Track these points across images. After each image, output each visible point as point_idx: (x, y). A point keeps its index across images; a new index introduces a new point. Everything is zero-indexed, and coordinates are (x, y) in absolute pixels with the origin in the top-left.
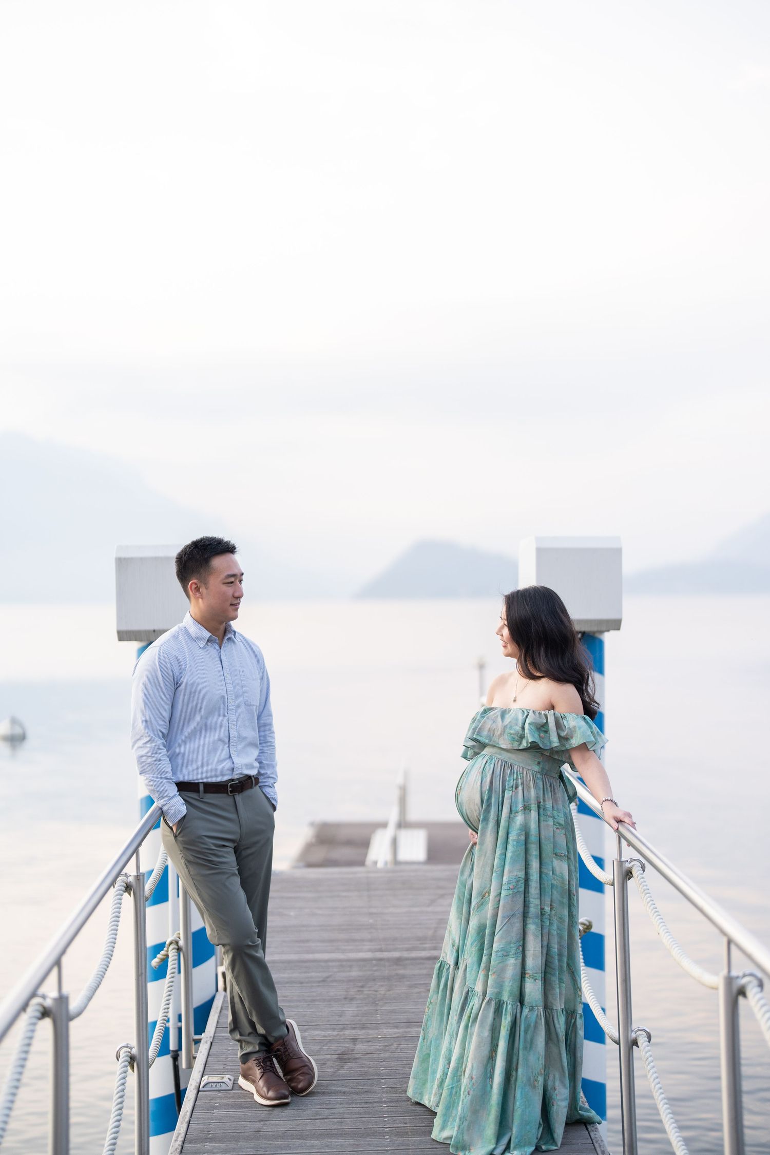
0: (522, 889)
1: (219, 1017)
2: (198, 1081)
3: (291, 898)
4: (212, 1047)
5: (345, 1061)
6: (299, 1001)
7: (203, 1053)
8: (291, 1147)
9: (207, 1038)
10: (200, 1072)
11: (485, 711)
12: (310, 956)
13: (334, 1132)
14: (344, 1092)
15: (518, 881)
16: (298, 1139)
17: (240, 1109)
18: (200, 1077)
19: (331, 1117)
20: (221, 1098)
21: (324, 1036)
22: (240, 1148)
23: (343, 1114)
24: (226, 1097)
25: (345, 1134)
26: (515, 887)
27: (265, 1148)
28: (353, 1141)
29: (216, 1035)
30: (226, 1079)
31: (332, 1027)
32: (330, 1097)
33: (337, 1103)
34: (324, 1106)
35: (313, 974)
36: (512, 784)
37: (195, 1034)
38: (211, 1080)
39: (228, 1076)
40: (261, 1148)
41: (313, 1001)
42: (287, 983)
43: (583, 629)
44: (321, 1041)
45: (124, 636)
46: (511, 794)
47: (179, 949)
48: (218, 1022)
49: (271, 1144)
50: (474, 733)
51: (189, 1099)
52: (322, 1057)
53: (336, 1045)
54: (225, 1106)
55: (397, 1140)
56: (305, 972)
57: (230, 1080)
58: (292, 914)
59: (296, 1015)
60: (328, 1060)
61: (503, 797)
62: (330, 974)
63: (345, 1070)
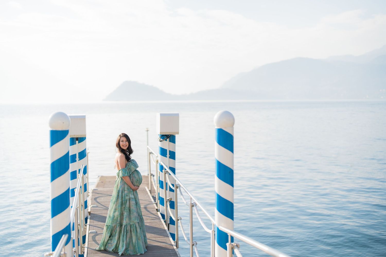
4: (90, 225)
10: (88, 231)
38: (91, 231)
43: (170, 134)
51: (87, 235)
57: (95, 231)
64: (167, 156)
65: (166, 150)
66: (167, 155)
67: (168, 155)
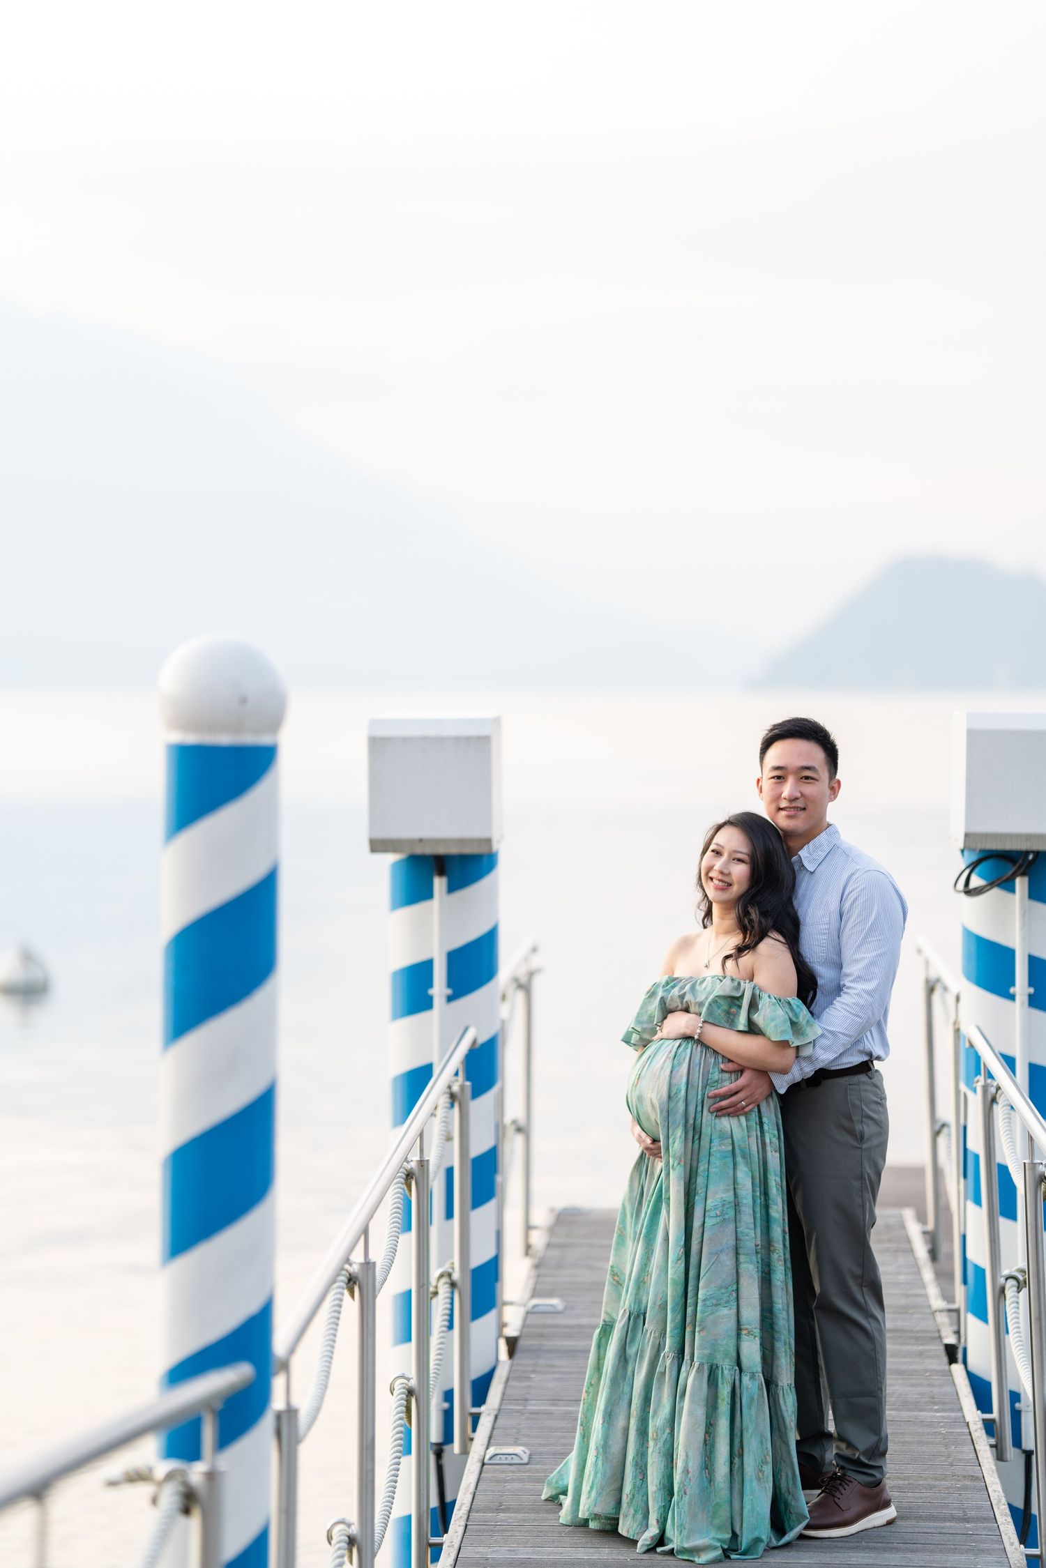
1: (503, 1388)
2: (482, 1454)
4: (497, 1421)
7: (484, 1431)
9: (490, 1410)
10: (483, 1445)
11: (667, 983)
18: (484, 1449)
20: (513, 1472)
24: (519, 1471)
26: (721, 1213)
29: (502, 1407)
30: (519, 1452)
36: (716, 1078)
37: (474, 1407)
38: (498, 1451)
39: (522, 1448)
43: (1035, 848)
45: (378, 846)
47: (453, 1285)
48: (503, 1392)
51: (471, 1471)
54: (518, 1482)
57: (525, 1453)
64: (1014, 992)
65: (1010, 953)
66: (1013, 985)
67: (1024, 988)
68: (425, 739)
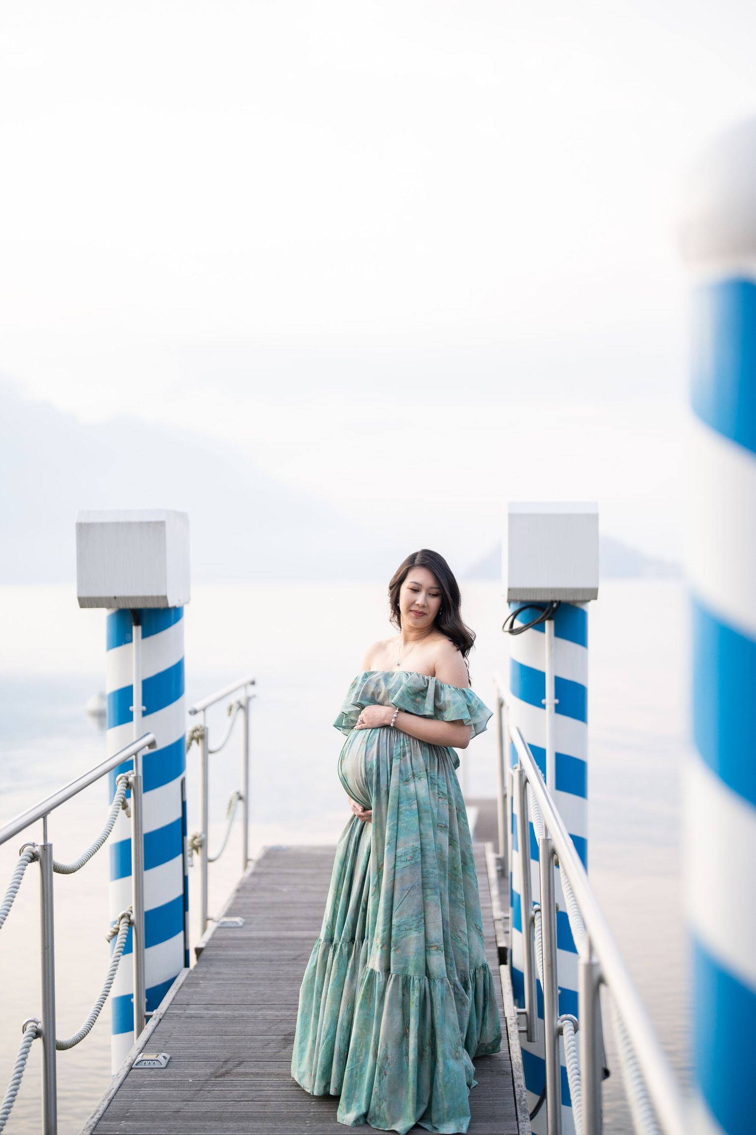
0: (419, 860)
1: (177, 993)
2: (134, 1058)
3: (288, 874)
4: (159, 1025)
5: (289, 1042)
6: (262, 979)
7: (148, 1029)
8: (206, 1129)
9: (157, 1014)
10: (139, 1049)
11: (366, 676)
12: (289, 934)
13: (254, 1115)
14: (278, 1075)
15: (415, 852)
16: (216, 1121)
17: (167, 1088)
18: (137, 1054)
19: (256, 1099)
20: (151, 1076)
21: (277, 1016)
22: (154, 1128)
23: (271, 1096)
24: (157, 1075)
25: (265, 1118)
26: (412, 858)
27: (180, 1128)
28: (270, 1125)
29: (168, 1012)
30: (160, 1058)
31: (288, 1006)
32: (262, 1079)
33: (267, 1085)
34: (253, 1088)
35: (286, 952)
36: (399, 752)
37: (148, 1010)
38: (146, 1057)
39: (164, 1054)
40: (175, 1129)
41: (278, 979)
42: (257, 960)
43: (558, 599)
44: (271, 1021)
45: (85, 602)
46: (399, 762)
47: (130, 924)
48: (174, 999)
49: (186, 1125)
50: (357, 698)
51: (118, 1076)
52: (268, 1037)
53: (286, 1025)
54: (153, 1085)
55: (317, 1125)
56: (278, 950)
57: (165, 1058)
58: (285, 890)
59: (255, 993)
60: (273, 1040)
61: (391, 766)
62: (303, 952)
63: (287, 1051)
64: (543, 701)
65: (542, 675)
66: (544, 698)
67: (550, 698)
68: (118, 524)
